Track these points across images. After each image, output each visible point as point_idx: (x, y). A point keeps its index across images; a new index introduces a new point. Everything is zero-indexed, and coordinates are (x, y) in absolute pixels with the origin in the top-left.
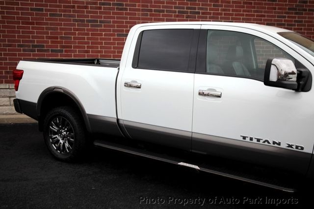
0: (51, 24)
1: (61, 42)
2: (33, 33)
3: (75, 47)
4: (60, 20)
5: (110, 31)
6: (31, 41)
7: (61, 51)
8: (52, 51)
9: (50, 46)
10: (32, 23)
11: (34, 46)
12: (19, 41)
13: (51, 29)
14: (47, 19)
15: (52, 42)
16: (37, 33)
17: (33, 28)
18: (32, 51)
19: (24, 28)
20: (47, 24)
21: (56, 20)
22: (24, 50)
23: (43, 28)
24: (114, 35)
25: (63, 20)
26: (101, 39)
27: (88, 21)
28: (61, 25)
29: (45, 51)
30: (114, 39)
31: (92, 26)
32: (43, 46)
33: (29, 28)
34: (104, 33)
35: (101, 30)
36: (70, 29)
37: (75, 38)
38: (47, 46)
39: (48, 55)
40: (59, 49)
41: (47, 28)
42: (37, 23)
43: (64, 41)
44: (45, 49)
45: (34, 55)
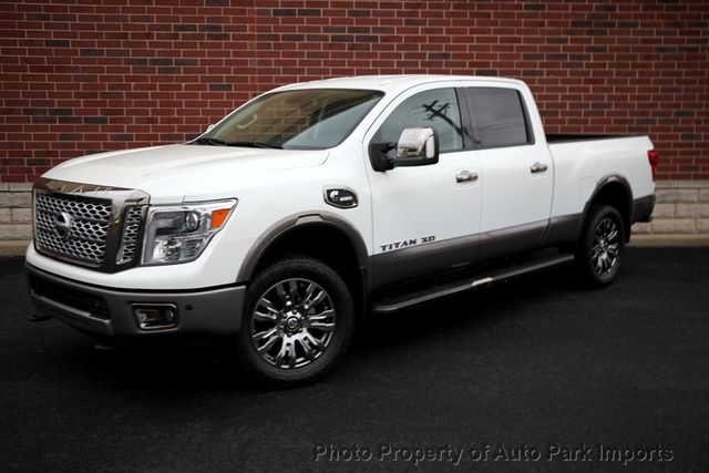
0: (84, 70)
1: (104, 104)
2: (50, 87)
3: (129, 112)
4: (101, 61)
5: (196, 79)
6: (47, 104)
7: (103, 121)
8: (87, 120)
9: (82, 112)
10: (49, 69)
11: (53, 112)
12: (26, 103)
13: (83, 79)
14: (75, 61)
15: (86, 104)
16: (59, 87)
17: (50, 78)
18: (49, 121)
19: (33, 78)
20: (75, 69)
21: (94, 61)
22: (35, 120)
23: (69, 78)
24: (203, 88)
25: (105, 61)
26: (179, 96)
27: (154, 62)
29: (74, 120)
30: (204, 96)
31: (160, 71)
32: (70, 112)
33: (43, 78)
34: (183, 84)
35: (178, 79)
36: (120, 79)
37: (128, 95)
38: (77, 112)
39: (78, 129)
40: (99, 116)
41: (76, 78)
42: (58, 69)
43: (108, 100)
44: (74, 116)
45: (53, 129)
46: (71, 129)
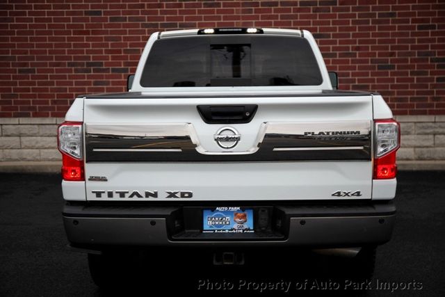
0: (112, 32)
1: (126, 58)
4: (124, 26)
6: (85, 58)
7: (125, 71)
8: (114, 70)
9: (110, 64)
10: (87, 33)
11: (89, 65)
12: (70, 58)
13: (112, 39)
14: (106, 26)
15: (113, 58)
16: (94, 45)
17: (88, 39)
18: (86, 71)
19: (75, 39)
20: (106, 32)
21: (119, 26)
22: (76, 71)
23: (101, 39)
25: (128, 26)
27: (163, 26)
28: (125, 32)
29: (104, 70)
32: (101, 64)
33: (82, 39)
36: (138, 38)
38: (107, 64)
39: (108, 77)
40: (123, 67)
41: (107, 39)
42: (94, 32)
43: (129, 55)
44: (104, 67)
45: (89, 77)
46: (102, 77)
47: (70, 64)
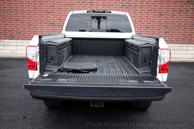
0: (58, 13)
1: (63, 21)
2: (50, 17)
6: (50, 21)
8: (59, 25)
10: (50, 13)
11: (51, 23)
13: (58, 15)
14: (57, 11)
15: (59, 21)
16: (52, 17)
17: (51, 15)
19: (46, 15)
20: (56, 13)
21: (61, 11)
22: (47, 25)
23: (55, 15)
25: (64, 11)
28: (63, 13)
32: (55, 23)
33: (49, 15)
38: (57, 23)
39: (57, 28)
40: (62, 24)
42: (53, 13)
45: (51, 28)
46: (55, 28)
47: (45, 23)
